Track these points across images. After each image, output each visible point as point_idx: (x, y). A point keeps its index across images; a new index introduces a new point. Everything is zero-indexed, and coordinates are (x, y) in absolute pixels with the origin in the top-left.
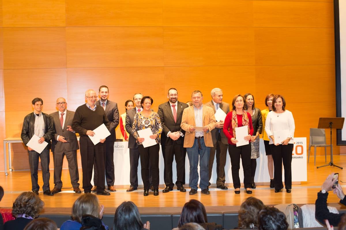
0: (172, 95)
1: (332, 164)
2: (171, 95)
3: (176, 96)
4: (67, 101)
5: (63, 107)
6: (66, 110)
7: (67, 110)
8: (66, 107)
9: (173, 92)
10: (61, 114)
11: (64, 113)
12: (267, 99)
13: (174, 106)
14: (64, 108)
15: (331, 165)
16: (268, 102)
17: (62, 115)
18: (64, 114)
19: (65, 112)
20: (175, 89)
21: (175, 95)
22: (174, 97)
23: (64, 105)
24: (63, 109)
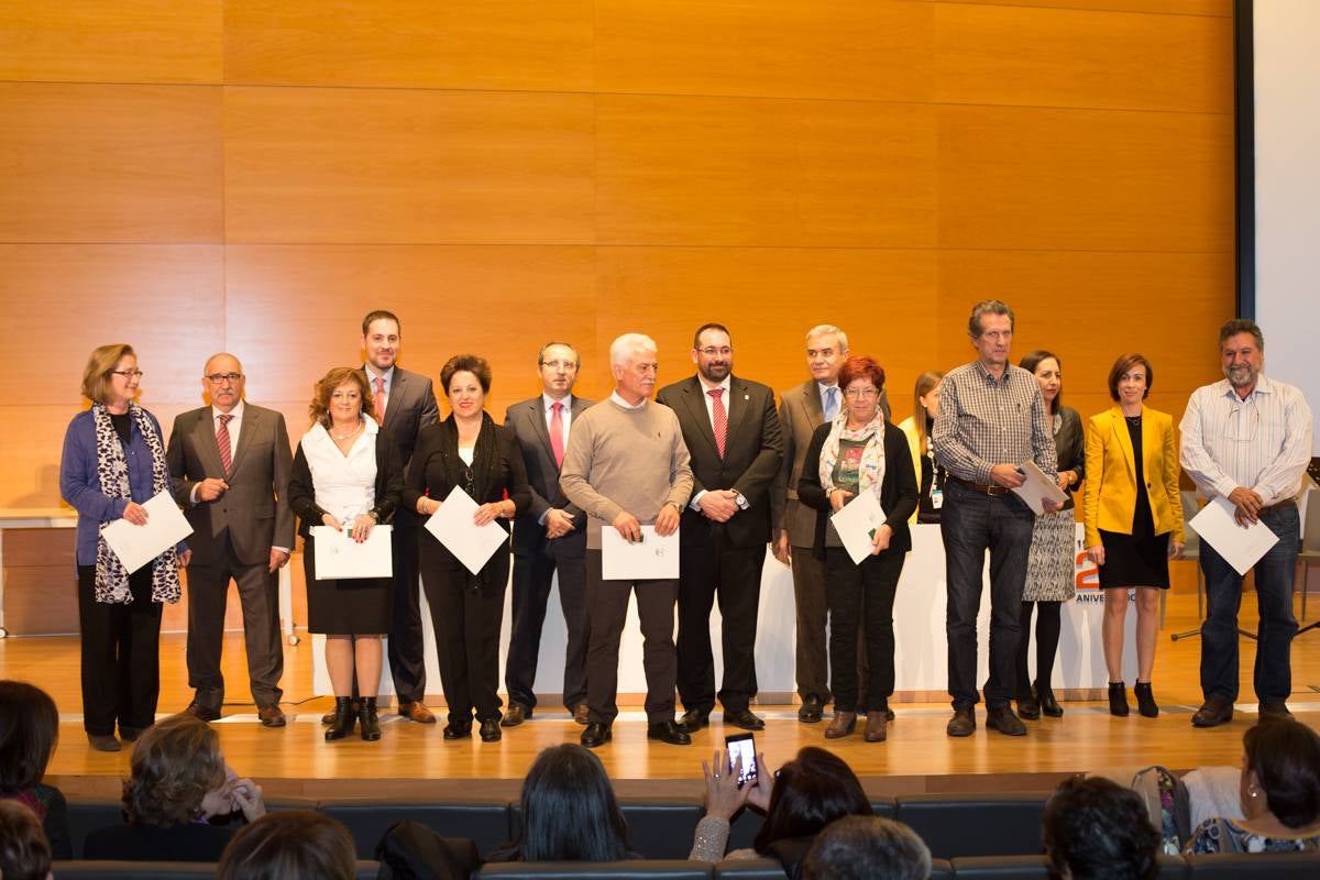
0: (712, 350)
2: (707, 352)
3: (727, 357)
5: (231, 391)
6: (241, 403)
7: (246, 404)
8: (241, 392)
9: (713, 338)
10: (221, 417)
11: (231, 413)
12: (1118, 375)
13: (716, 394)
14: (235, 396)
16: (1123, 384)
17: (226, 420)
18: (231, 417)
19: (238, 412)
20: (722, 328)
21: (725, 350)
22: (720, 357)
23: (233, 386)
24: (230, 401)
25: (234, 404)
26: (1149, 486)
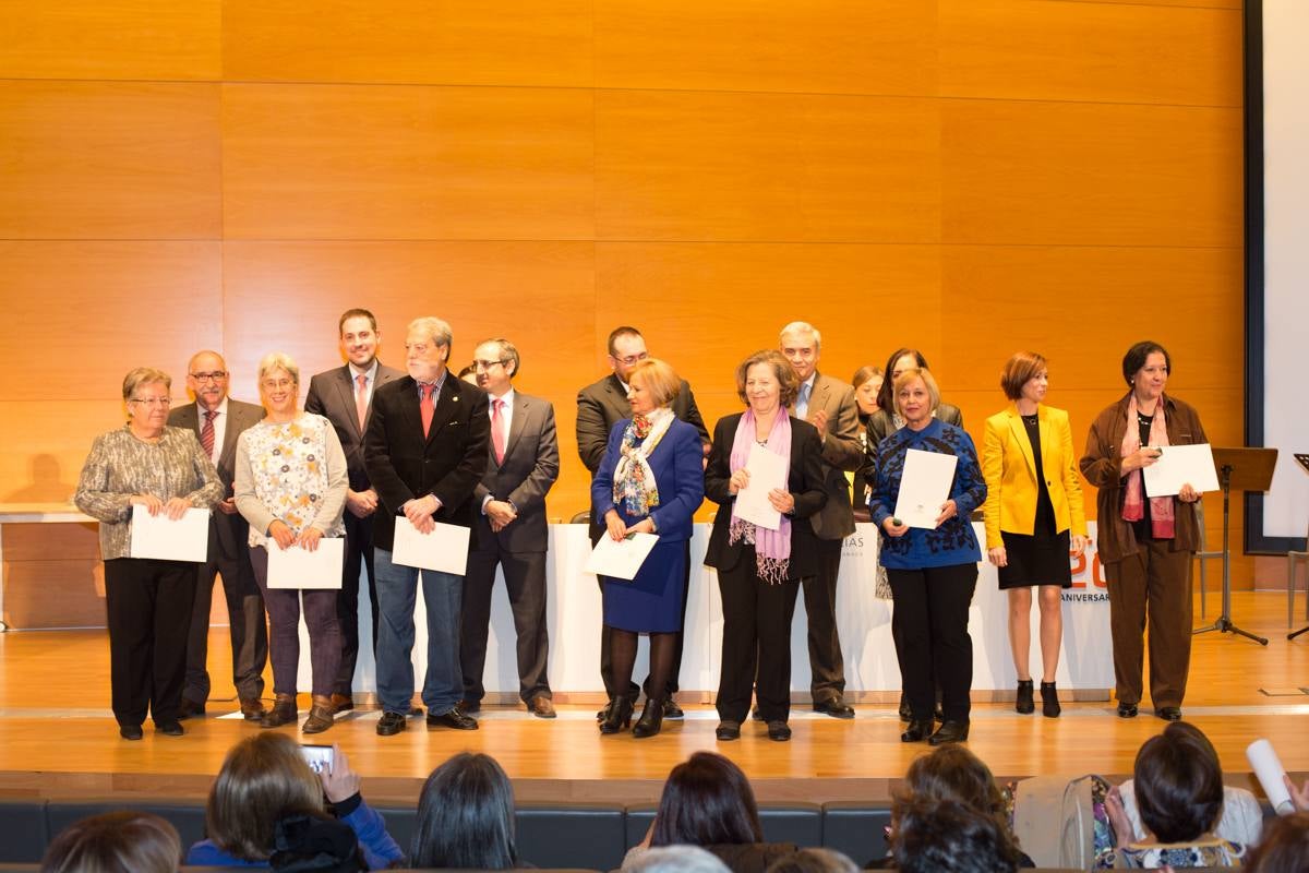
1: (1226, 625)
4: (229, 368)
6: (225, 401)
7: (230, 401)
8: (225, 388)
10: (207, 415)
11: (217, 410)
14: (220, 394)
15: (1224, 630)
17: (210, 416)
18: (217, 414)
19: (223, 409)
23: (219, 385)
24: (216, 399)
25: (219, 402)
26: (1049, 483)
